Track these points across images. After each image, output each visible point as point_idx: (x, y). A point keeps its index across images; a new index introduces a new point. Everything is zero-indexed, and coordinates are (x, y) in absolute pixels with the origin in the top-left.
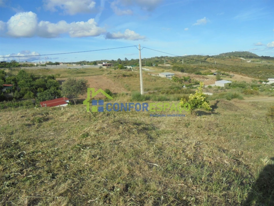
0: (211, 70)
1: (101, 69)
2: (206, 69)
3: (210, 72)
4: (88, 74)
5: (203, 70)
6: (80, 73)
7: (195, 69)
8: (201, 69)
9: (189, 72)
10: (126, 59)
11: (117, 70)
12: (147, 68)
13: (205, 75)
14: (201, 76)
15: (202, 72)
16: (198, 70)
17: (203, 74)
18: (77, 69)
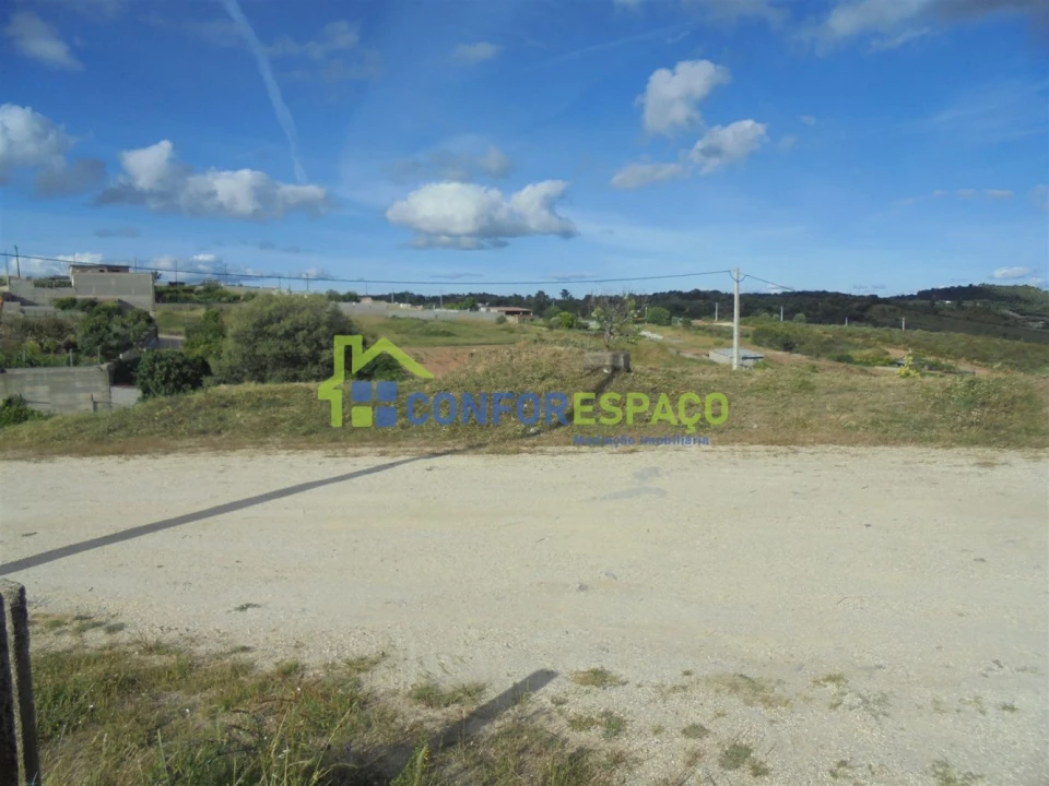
0: (889, 350)
1: (501, 326)
2: (870, 347)
3: (887, 357)
4: (466, 341)
5: (856, 346)
6: (436, 334)
7: (830, 341)
8: (850, 344)
9: (809, 352)
10: (565, 293)
11: (555, 331)
12: (653, 332)
13: (868, 364)
14: (855, 368)
15: (856, 354)
16: (839, 347)
17: (860, 362)
18: (425, 321)
